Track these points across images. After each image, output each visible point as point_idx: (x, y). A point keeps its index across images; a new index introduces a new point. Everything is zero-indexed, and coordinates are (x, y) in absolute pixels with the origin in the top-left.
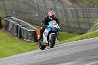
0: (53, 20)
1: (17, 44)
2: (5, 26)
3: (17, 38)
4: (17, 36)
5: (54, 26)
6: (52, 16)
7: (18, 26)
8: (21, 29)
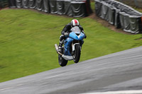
2: (96, 10)
3: (113, 29)
4: (114, 25)
7: (114, 10)
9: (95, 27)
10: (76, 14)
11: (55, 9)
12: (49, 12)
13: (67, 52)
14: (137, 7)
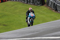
0: (31, 12)
1: (54, 14)
2: (47, 3)
3: (54, 11)
5: (32, 15)
6: (31, 10)
7: (54, 3)
8: (56, 5)
9: (46, 10)
10: (38, 4)
11: (30, 2)
12: (27, 3)
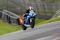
4: (7, 21)
13: (27, 23)
14: (17, 14)
